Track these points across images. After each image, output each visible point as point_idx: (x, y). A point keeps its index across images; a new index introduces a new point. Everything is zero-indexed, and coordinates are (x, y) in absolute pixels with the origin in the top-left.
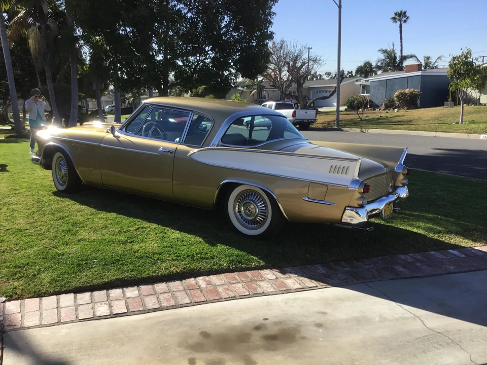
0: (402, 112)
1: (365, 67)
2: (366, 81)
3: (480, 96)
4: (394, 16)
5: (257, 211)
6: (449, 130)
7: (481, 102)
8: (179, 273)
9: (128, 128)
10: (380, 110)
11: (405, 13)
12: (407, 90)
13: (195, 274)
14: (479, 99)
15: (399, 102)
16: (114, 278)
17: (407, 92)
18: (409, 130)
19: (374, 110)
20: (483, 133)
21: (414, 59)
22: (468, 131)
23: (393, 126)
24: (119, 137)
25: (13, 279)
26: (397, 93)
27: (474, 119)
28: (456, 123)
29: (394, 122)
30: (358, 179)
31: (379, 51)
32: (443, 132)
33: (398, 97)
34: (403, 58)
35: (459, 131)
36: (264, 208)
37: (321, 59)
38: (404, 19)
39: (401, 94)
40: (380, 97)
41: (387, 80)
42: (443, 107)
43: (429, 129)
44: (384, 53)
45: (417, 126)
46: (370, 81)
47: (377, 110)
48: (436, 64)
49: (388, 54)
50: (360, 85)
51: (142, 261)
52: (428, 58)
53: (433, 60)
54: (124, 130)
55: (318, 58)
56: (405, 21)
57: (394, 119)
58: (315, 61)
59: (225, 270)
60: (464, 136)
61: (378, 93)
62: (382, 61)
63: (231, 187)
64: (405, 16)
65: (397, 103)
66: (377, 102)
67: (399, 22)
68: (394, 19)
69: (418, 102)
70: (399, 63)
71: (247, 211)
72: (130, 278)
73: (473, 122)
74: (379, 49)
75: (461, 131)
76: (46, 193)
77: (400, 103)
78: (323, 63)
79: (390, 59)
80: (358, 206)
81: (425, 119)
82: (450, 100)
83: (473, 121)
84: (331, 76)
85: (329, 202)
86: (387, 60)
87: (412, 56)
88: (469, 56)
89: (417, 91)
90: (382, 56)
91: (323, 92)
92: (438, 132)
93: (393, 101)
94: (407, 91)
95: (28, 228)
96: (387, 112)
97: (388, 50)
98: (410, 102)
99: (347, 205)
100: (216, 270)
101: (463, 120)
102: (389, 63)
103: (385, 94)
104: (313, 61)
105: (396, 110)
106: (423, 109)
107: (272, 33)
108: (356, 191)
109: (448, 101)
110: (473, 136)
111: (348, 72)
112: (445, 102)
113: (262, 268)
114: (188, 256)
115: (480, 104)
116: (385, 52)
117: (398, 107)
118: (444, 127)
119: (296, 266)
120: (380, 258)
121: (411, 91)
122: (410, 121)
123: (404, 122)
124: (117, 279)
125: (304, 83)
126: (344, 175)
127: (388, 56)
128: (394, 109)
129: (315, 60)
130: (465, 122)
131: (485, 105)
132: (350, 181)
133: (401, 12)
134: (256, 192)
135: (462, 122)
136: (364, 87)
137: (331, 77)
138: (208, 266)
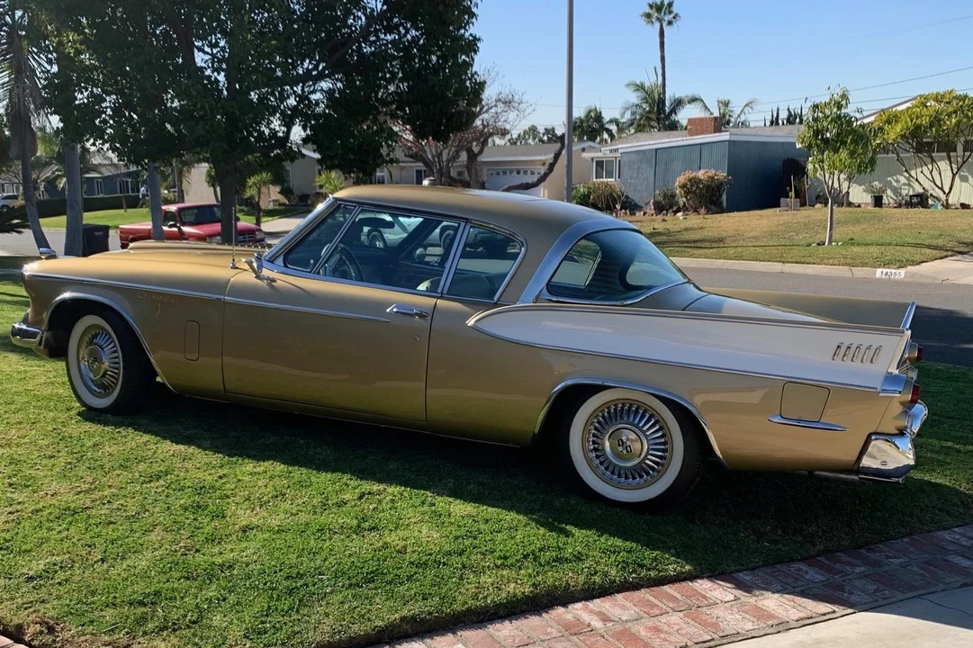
0: (694, 220)
1: (588, 121)
2: (611, 151)
3: (849, 188)
4: (648, 10)
5: (646, 447)
6: (809, 260)
7: (851, 199)
8: (527, 597)
9: (290, 257)
10: (645, 214)
11: (670, 5)
12: (702, 172)
13: (564, 597)
14: (848, 193)
15: (686, 197)
16: (397, 616)
17: (702, 178)
18: (724, 258)
19: (633, 214)
20: (880, 266)
21: (697, 105)
22: (849, 261)
23: (689, 250)
24: (274, 281)
25: (145, 633)
26: (681, 179)
27: (853, 236)
28: (819, 244)
29: (688, 242)
30: (896, 372)
31: (628, 85)
32: (797, 263)
33: (684, 186)
34: (678, 103)
35: (831, 261)
36: (663, 440)
37: (524, 100)
38: (668, 18)
39: (690, 180)
40: (642, 188)
41: (656, 150)
42: (778, 209)
43: (767, 257)
44: (638, 90)
45: (740, 249)
46: (620, 151)
47: (639, 214)
48: (743, 118)
49: (647, 93)
50: (592, 159)
51: (430, 573)
52: (726, 104)
53: (736, 108)
54: (280, 261)
55: (516, 98)
56: (670, 23)
57: (687, 236)
58: (508, 103)
59: (618, 586)
60: (843, 271)
61: (637, 178)
62: (634, 109)
63: (579, 394)
64: (670, 12)
65: (682, 201)
66: (635, 197)
67: (657, 25)
68: (648, 16)
69: (724, 197)
70: (670, 113)
71: (620, 449)
72: (430, 613)
73: (852, 242)
74: (627, 82)
75: (836, 261)
76: (64, 416)
77: (688, 200)
78: (528, 111)
79: (650, 105)
80: (897, 432)
81: (751, 235)
82: (792, 194)
83: (852, 239)
84: (508, 137)
85: (835, 426)
86: (644, 106)
87: (693, 100)
88: (844, 102)
89: (722, 175)
90: (634, 98)
91: (511, 172)
92: (788, 262)
93: (673, 196)
94: (701, 174)
95: (88, 503)
96: (664, 220)
97: (647, 84)
98: (709, 198)
99: (873, 430)
100: (601, 586)
101: (833, 238)
102: (649, 112)
103: (653, 180)
104: (505, 103)
105: (679, 214)
106: (736, 213)
107: (476, 39)
108: (895, 399)
109: (787, 197)
110: (860, 272)
111: (546, 129)
112: (782, 200)
113: (691, 577)
114: (526, 557)
115: (850, 204)
116: (640, 87)
117: (685, 209)
118: (796, 252)
119: (754, 569)
120: (906, 540)
121: (710, 174)
122: (721, 240)
123: (709, 241)
124: (403, 619)
125: (481, 152)
126: (867, 365)
127: (645, 98)
128: (676, 212)
129: (510, 102)
130: (837, 242)
131: (859, 206)
132: (882, 378)
133: (662, 3)
134: (640, 405)
135: (830, 242)
136: (600, 164)
137: (509, 140)
138: (582, 579)
